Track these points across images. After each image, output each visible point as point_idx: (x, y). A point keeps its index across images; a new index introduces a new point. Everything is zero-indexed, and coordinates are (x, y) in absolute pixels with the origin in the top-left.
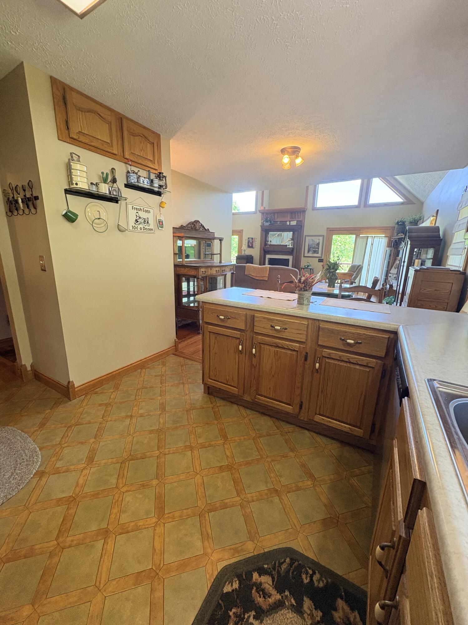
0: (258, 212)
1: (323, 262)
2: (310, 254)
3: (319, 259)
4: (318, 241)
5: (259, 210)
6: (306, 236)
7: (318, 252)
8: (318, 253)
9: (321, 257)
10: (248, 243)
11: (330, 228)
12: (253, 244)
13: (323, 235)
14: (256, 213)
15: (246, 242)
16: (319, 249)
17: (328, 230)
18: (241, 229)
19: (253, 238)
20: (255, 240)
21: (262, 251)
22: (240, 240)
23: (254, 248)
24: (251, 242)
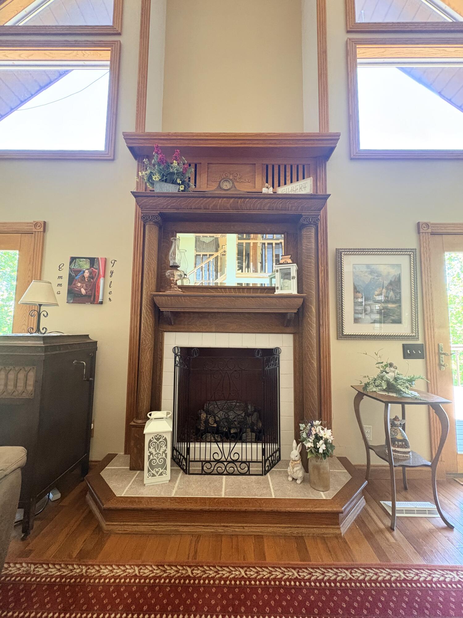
1: (421, 356)
3: (405, 347)
4: (393, 272)
5: (127, 137)
6: (339, 254)
7: (400, 315)
8: (399, 321)
9: (416, 338)
10: (71, 280)
11: (427, 225)
12: (99, 288)
13: (406, 250)
14: (113, 160)
15: (60, 277)
16: (400, 306)
17: (424, 231)
18: (34, 222)
19: (94, 258)
20: (110, 268)
21: (145, 312)
22: (30, 270)
23: (101, 303)
24: (87, 274)
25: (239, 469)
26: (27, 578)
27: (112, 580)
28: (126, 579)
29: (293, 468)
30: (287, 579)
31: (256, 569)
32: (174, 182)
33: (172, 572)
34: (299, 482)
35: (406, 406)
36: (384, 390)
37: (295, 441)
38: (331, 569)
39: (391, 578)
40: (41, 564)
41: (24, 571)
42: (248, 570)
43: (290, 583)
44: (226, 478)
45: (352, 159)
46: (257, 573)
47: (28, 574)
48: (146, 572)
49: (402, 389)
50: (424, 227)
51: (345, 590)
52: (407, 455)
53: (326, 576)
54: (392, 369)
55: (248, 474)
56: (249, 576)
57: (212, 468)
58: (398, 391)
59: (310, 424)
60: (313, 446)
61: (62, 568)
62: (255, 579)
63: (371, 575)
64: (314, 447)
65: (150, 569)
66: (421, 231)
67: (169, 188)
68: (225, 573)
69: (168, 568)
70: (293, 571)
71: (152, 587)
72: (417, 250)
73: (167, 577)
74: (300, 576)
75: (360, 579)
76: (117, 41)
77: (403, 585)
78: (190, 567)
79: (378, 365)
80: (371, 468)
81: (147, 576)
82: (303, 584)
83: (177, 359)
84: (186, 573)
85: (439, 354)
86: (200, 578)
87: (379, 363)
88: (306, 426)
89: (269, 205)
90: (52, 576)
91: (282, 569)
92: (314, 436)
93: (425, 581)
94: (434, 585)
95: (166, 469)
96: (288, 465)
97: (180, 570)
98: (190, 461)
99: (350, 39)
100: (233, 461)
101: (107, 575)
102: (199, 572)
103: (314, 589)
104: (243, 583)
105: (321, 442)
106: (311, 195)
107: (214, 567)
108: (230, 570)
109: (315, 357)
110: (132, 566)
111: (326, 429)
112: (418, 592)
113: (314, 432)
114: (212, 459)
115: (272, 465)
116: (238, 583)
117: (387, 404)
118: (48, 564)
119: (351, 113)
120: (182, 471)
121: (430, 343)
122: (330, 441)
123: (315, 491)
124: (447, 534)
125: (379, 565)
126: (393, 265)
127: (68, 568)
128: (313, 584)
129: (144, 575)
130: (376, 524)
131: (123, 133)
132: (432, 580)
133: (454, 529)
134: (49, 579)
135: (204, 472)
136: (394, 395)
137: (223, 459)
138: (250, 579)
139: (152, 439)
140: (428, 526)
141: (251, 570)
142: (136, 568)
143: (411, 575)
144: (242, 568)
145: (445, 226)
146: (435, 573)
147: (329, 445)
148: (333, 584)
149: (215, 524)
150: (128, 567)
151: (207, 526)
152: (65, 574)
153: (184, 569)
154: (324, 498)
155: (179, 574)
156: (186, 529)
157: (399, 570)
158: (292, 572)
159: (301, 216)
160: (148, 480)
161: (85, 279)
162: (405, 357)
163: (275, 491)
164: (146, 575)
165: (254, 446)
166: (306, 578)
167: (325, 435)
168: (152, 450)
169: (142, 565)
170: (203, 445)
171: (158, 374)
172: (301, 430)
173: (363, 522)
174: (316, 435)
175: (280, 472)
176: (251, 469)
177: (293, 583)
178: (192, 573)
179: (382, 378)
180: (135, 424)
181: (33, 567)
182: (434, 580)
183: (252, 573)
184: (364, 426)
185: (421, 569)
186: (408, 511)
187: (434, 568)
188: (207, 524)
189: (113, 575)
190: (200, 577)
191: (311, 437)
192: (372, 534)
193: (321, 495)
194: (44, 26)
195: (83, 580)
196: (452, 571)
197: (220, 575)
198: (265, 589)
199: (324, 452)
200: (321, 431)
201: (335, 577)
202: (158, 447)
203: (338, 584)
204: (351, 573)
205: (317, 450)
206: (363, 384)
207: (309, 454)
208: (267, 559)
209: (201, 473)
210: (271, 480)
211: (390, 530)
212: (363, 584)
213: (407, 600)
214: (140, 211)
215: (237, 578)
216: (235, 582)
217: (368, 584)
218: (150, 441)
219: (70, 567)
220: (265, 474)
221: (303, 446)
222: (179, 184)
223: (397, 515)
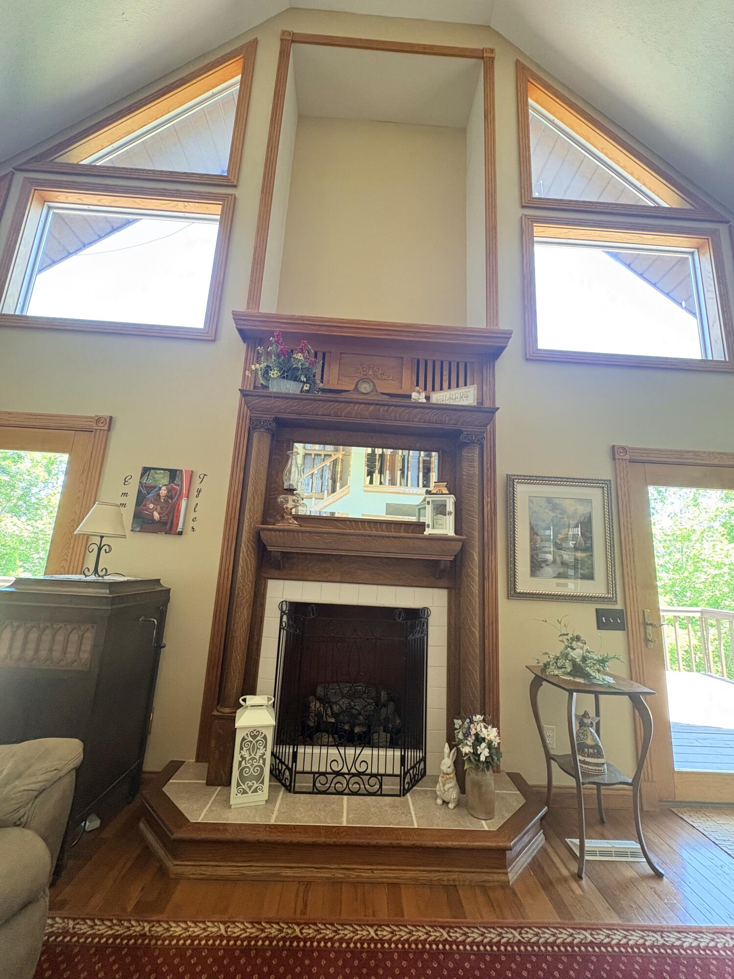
0: (229, 330)
1: (622, 627)
2: (546, 584)
3: (599, 614)
4: (582, 509)
5: (237, 317)
6: (510, 482)
7: (592, 568)
8: (590, 577)
9: (613, 600)
10: (141, 499)
11: (624, 448)
12: (179, 511)
13: (598, 481)
14: (214, 341)
15: (125, 494)
16: (592, 556)
17: (620, 457)
18: (96, 416)
19: (176, 471)
20: (196, 485)
21: (245, 551)
22: (82, 482)
23: (180, 533)
24: (163, 492)
25: (367, 786)
26: (65, 937)
27: (189, 942)
28: (209, 940)
29: (444, 785)
30: (434, 941)
31: (390, 928)
32: (296, 379)
33: (273, 931)
34: (451, 806)
35: (602, 697)
36: (569, 674)
37: (447, 745)
38: (494, 928)
39: (573, 940)
40: (84, 919)
41: (59, 928)
42: (379, 929)
43: (437, 946)
44: (348, 800)
45: (527, 360)
46: (392, 933)
47: (65, 933)
48: (236, 931)
49: (591, 672)
50: (621, 452)
51: (511, 956)
52: (600, 769)
53: (486, 937)
54: (580, 644)
55: (379, 793)
56: (381, 936)
57: (328, 785)
58: (587, 676)
59: (468, 720)
60: (472, 751)
61: (115, 925)
62: (390, 942)
63: (547, 936)
64: (474, 753)
65: (242, 927)
66: (617, 457)
67: (290, 387)
68: (347, 932)
69: (268, 926)
70: (441, 930)
71: (245, 951)
72: (612, 483)
73: (267, 937)
74: (450, 937)
75: (532, 941)
76: (231, 195)
77: (589, 949)
78: (298, 924)
79: (561, 638)
80: (554, 791)
81: (238, 937)
82: (454, 947)
83: (285, 618)
84: (293, 933)
85: (645, 624)
86: (312, 940)
87: (564, 635)
88: (463, 723)
89: (420, 416)
90: (101, 936)
91: (427, 928)
92: (473, 737)
93: (618, 945)
94: (629, 950)
95: (262, 783)
96: (436, 782)
97: (283, 928)
98: (296, 772)
99: (525, 216)
100: (359, 774)
101: (180, 935)
102: (311, 931)
103: (470, 954)
104: (372, 946)
105: (483, 745)
106: (475, 407)
107: (332, 925)
108: (355, 928)
109: (477, 624)
110: (216, 924)
111: (490, 727)
112: (608, 958)
113: (473, 732)
114: (329, 770)
115: (415, 782)
116: (366, 945)
117: (571, 692)
118: (93, 920)
119: (526, 303)
120: (283, 789)
121: (632, 610)
122: (495, 744)
123: (475, 819)
124: (654, 884)
125: (559, 923)
126: (582, 501)
127: (123, 925)
128: (468, 947)
129: (234, 935)
130: (557, 868)
131: (233, 311)
132: (627, 943)
133: (664, 877)
134: (97, 940)
135: (315, 790)
136: (582, 681)
137: (345, 770)
138: (382, 941)
139: (246, 737)
140: (630, 873)
141: (384, 929)
142: (222, 926)
143: (601, 937)
144: (372, 926)
145: (648, 452)
146: (632, 935)
147: (494, 751)
148: (495, 948)
149: (333, 866)
150: (209, 924)
151: (322, 868)
152: (119, 933)
153: (289, 927)
154: (487, 829)
155: (283, 934)
156: (289, 873)
157: (585, 930)
158: (439, 932)
159: (460, 432)
160: (236, 798)
161: (160, 498)
162: (599, 628)
163: (418, 818)
164: (236, 935)
165: (390, 752)
166: (459, 940)
167: (488, 735)
168: (245, 753)
169: (229, 922)
170: (317, 750)
171: (256, 640)
172: (457, 729)
173: (540, 866)
174: (477, 735)
175: (425, 792)
176: (383, 787)
177: (441, 946)
178: (302, 933)
179: (566, 656)
180: (219, 714)
181: (71, 923)
182: (631, 943)
183: (385, 933)
184: (545, 726)
185: (614, 929)
186: (603, 853)
187: (632, 928)
188: (321, 866)
189: (189, 936)
190: (314, 937)
191: (469, 739)
192: (551, 883)
193: (482, 825)
194: (137, 169)
195: (147, 941)
196: (655, 932)
197: (340, 936)
198: (404, 954)
199: (488, 760)
200: (483, 729)
201: (498, 938)
202: (254, 749)
203: (502, 948)
204: (520, 933)
205: (477, 758)
206: (541, 664)
207: (466, 763)
208: (406, 915)
209: (311, 790)
210: (413, 804)
211: (577, 877)
212: (536, 948)
213: (592, 967)
214: (248, 413)
215: (365, 940)
216: (362, 944)
217: (542, 948)
218: (244, 739)
219: (126, 924)
220: (404, 795)
221: (459, 751)
222: (304, 383)
223: (587, 858)
